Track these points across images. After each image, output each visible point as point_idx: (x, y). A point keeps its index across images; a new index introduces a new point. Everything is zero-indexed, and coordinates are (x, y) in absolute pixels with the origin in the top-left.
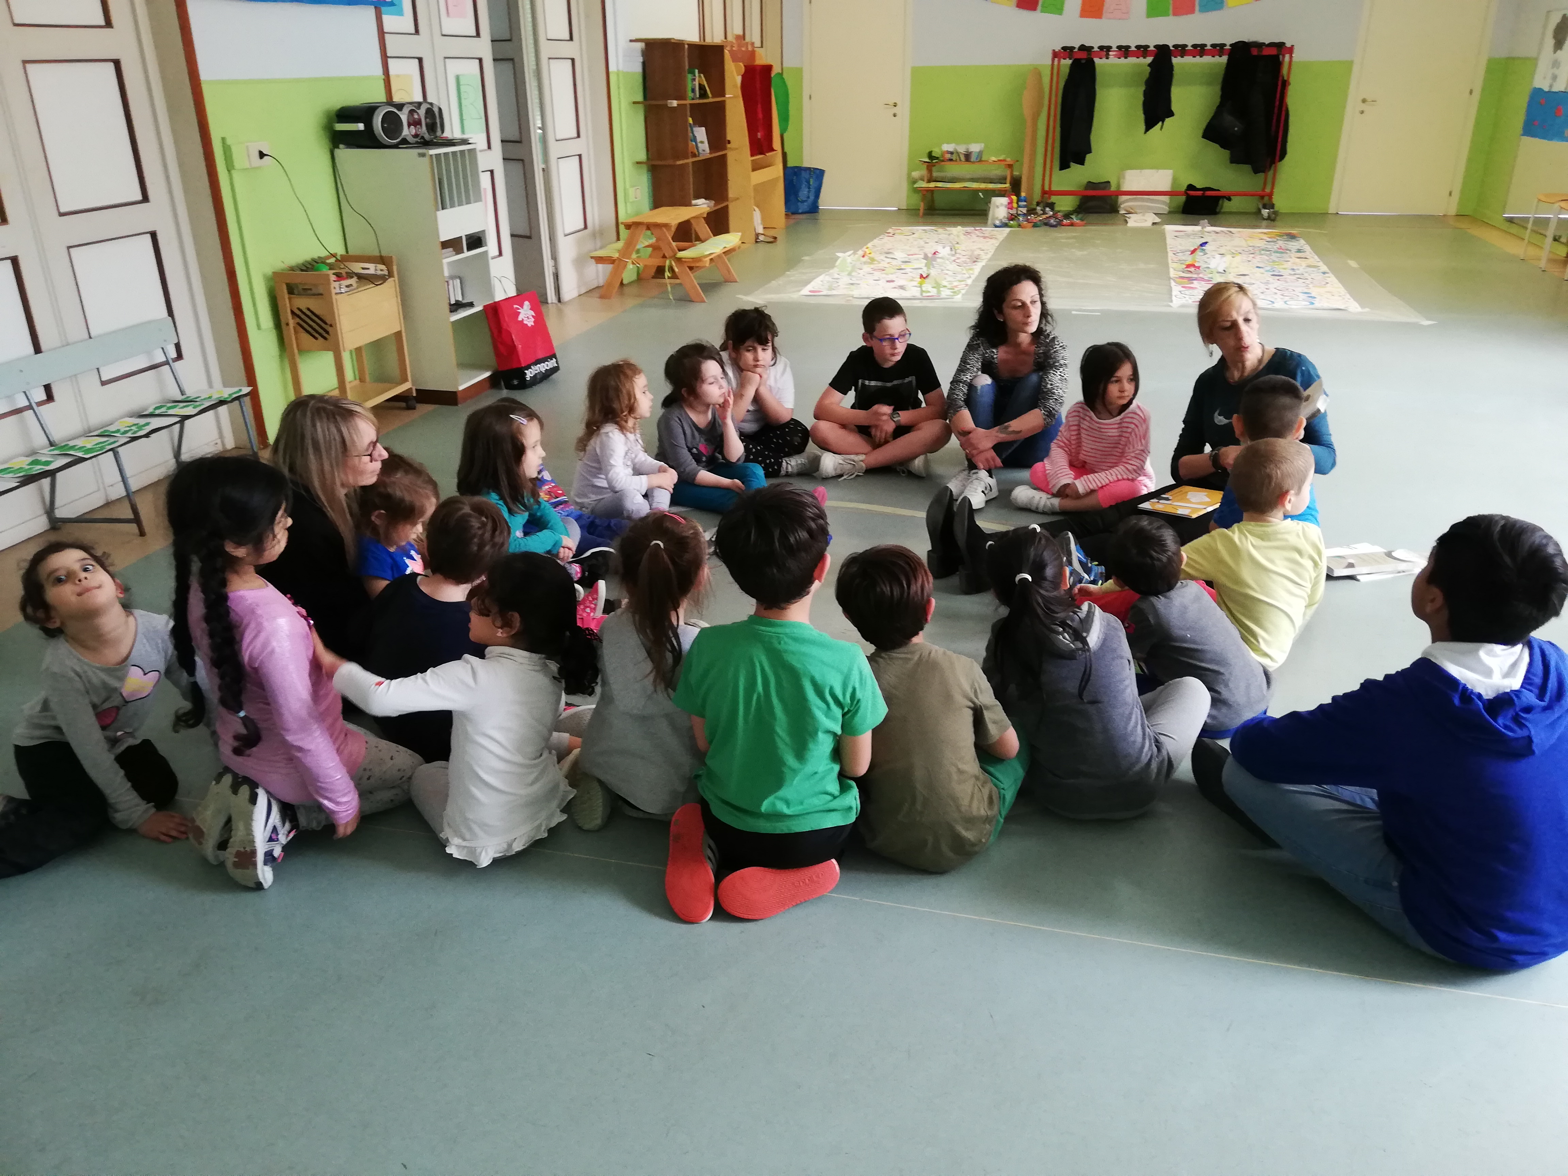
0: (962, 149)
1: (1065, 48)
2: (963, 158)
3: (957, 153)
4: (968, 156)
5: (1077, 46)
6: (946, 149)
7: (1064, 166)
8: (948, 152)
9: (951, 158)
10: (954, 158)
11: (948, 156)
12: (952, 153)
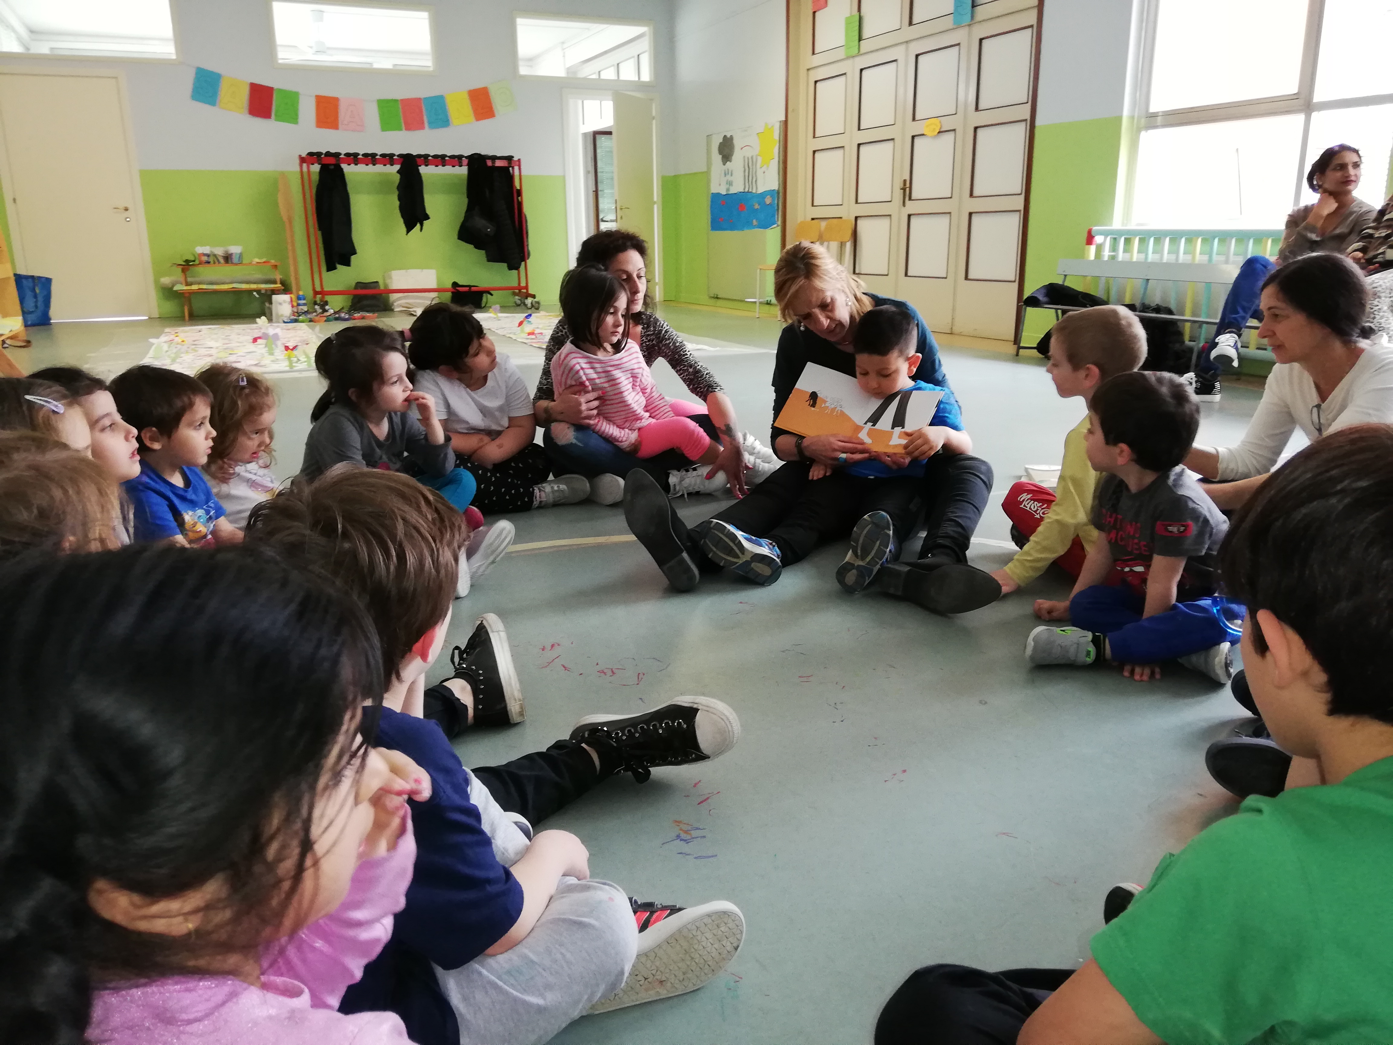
0: (219, 251)
1: (311, 154)
2: (222, 261)
3: (215, 255)
4: (228, 258)
5: (324, 152)
6: (201, 252)
7: (331, 267)
8: (205, 255)
9: (209, 260)
10: (211, 260)
11: (205, 258)
12: (208, 256)
